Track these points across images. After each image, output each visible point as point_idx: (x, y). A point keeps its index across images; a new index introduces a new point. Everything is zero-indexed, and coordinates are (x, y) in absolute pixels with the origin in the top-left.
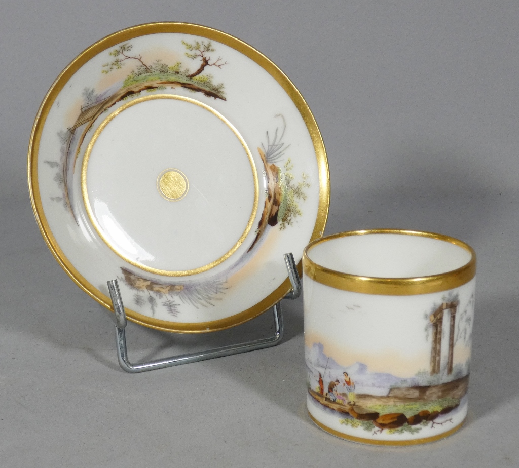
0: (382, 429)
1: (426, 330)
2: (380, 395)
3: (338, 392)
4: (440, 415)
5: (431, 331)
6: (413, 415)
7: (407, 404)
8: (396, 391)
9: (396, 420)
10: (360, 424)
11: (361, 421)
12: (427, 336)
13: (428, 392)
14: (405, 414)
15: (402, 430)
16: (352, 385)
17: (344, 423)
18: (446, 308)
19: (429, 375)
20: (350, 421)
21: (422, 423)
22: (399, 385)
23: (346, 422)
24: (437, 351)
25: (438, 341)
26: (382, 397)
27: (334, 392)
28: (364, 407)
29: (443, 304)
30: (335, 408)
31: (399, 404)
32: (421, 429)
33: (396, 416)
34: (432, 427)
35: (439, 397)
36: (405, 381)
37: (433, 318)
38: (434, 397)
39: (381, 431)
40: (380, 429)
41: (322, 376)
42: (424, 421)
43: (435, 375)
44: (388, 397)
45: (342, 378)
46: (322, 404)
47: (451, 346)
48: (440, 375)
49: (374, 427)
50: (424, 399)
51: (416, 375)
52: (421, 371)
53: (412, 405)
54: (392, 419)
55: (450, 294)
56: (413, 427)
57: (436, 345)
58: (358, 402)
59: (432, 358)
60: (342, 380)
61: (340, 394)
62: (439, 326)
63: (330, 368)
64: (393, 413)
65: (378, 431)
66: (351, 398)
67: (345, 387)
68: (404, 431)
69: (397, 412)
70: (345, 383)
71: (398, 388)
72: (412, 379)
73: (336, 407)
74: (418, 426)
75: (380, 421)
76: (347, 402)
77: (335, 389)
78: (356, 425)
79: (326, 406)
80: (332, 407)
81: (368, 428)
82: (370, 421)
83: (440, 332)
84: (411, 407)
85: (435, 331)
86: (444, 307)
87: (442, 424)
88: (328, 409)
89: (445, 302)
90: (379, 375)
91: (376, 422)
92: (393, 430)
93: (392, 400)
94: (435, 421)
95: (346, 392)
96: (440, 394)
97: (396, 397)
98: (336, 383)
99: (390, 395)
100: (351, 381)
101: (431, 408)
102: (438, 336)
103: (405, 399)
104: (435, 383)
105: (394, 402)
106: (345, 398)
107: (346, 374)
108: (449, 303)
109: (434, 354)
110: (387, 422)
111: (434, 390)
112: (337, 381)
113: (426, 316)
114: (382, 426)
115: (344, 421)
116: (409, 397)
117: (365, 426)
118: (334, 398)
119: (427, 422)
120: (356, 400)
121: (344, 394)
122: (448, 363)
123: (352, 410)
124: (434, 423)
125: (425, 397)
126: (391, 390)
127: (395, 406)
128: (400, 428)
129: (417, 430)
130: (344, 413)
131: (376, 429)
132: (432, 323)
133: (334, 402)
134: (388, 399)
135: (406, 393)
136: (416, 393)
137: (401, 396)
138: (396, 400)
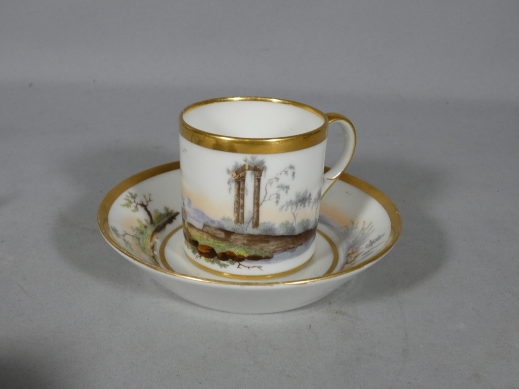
1: (229, 183)
2: (198, 227)
4: (246, 260)
5: (233, 186)
6: (221, 252)
7: (216, 241)
8: (207, 227)
9: (209, 251)
11: (191, 245)
12: (230, 189)
13: (233, 237)
14: (215, 249)
15: (213, 261)
16: (186, 214)
18: (249, 170)
19: (233, 222)
21: (228, 261)
22: (209, 223)
24: (240, 205)
25: (240, 196)
26: (199, 230)
28: (191, 234)
29: (245, 165)
31: (210, 239)
32: (228, 266)
33: (209, 248)
34: (239, 267)
35: (244, 244)
36: (213, 222)
37: (235, 175)
38: (239, 243)
39: (200, 257)
42: (231, 260)
43: (239, 224)
44: (202, 231)
47: (257, 204)
48: (245, 225)
49: (196, 252)
50: (229, 241)
51: (221, 219)
52: (226, 217)
53: (219, 243)
54: (206, 250)
55: (253, 159)
56: (222, 262)
57: (239, 199)
58: (189, 229)
59: (236, 209)
62: (241, 183)
64: (206, 245)
66: (186, 224)
68: (215, 263)
69: (209, 245)
71: (209, 226)
72: (219, 223)
74: (225, 262)
75: (199, 249)
78: (189, 248)
81: (194, 252)
82: (194, 247)
83: (243, 189)
84: (219, 244)
85: (237, 186)
86: (247, 168)
87: (249, 267)
89: (247, 165)
90: (197, 211)
91: (197, 249)
92: (207, 259)
93: (205, 234)
94: (241, 263)
96: (245, 242)
97: (207, 233)
99: (204, 230)
100: (186, 210)
101: (237, 251)
102: (241, 192)
103: (214, 236)
104: (240, 232)
107: (184, 204)
108: (253, 166)
109: (237, 206)
110: (204, 251)
111: (238, 237)
113: (228, 172)
114: (201, 254)
116: (217, 236)
117: (193, 250)
119: (234, 262)
120: (188, 227)
122: (253, 218)
123: (187, 234)
124: (240, 265)
125: (231, 241)
126: (205, 226)
127: (207, 240)
128: (212, 260)
129: (225, 266)
131: (198, 254)
132: (234, 179)
135: (215, 232)
136: (222, 235)
137: (211, 233)
138: (208, 235)
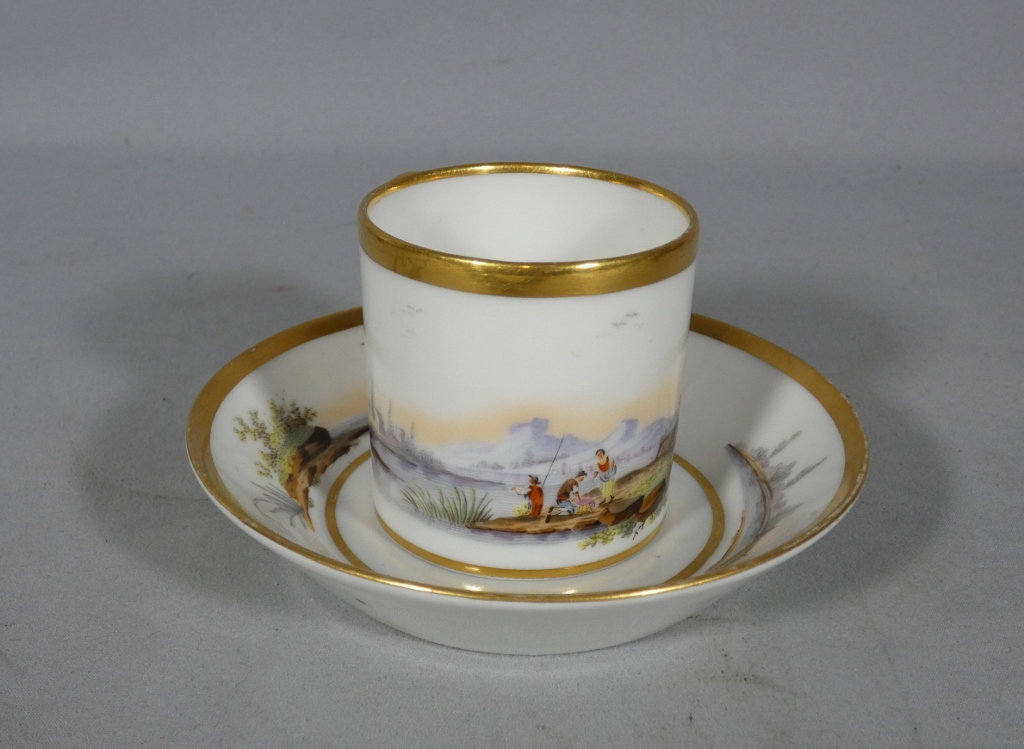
3: (581, 494)
10: (617, 531)
11: (619, 525)
16: (611, 467)
17: (588, 544)
20: (601, 535)
23: (593, 541)
26: (652, 464)
27: (572, 497)
28: (626, 497)
30: (571, 527)
39: (643, 525)
40: (642, 523)
41: (541, 480)
44: (656, 459)
46: (535, 533)
49: (635, 525)
58: (618, 493)
61: (586, 495)
63: (564, 456)
65: (640, 527)
66: (607, 491)
67: (598, 478)
70: (598, 470)
73: (571, 523)
75: (643, 509)
76: (598, 502)
77: (575, 489)
78: (610, 538)
79: (544, 533)
80: (562, 528)
81: (628, 532)
82: (631, 518)
88: (551, 537)
90: (650, 428)
91: (638, 514)
92: (654, 514)
95: (598, 484)
98: (577, 479)
99: (659, 454)
100: (610, 461)
105: (658, 466)
106: (594, 498)
107: (601, 452)
110: (650, 505)
112: (582, 474)
114: (644, 516)
115: (589, 540)
117: (625, 529)
118: (570, 508)
120: (615, 491)
121: (596, 492)
123: (606, 513)
126: (661, 445)
128: (659, 506)
130: (590, 527)
131: (639, 524)
133: (571, 515)
134: (656, 462)
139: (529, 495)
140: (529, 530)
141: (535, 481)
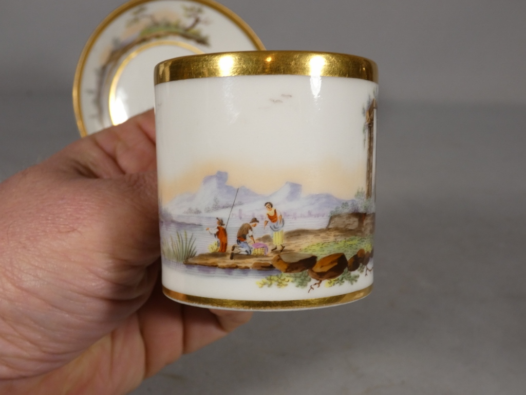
0: (321, 281)
1: (364, 131)
2: (318, 228)
3: (255, 238)
5: (367, 135)
6: (353, 255)
7: (347, 238)
8: (336, 219)
9: (336, 264)
10: (291, 279)
11: (292, 274)
12: (365, 140)
13: (365, 223)
14: (345, 253)
15: (342, 279)
16: (279, 220)
17: (265, 284)
18: (375, 108)
19: (365, 197)
20: (276, 278)
22: (340, 210)
23: (269, 282)
24: (370, 165)
25: (371, 151)
26: (321, 231)
27: (248, 239)
28: (297, 250)
29: (373, 101)
30: (249, 265)
31: (339, 239)
32: (358, 277)
33: (336, 258)
34: (366, 274)
35: (371, 232)
36: (345, 204)
37: (368, 115)
38: (368, 230)
39: (319, 284)
40: (318, 282)
41: (225, 222)
42: (361, 265)
43: (369, 198)
44: (328, 229)
45: (263, 213)
46: (224, 268)
48: (372, 200)
49: (310, 280)
50: (362, 232)
51: (355, 196)
52: (360, 191)
53: (352, 240)
54: (332, 263)
56: (353, 274)
57: (370, 156)
58: (289, 245)
59: (368, 174)
60: (262, 216)
61: (259, 239)
62: (372, 129)
63: (241, 204)
64: (332, 253)
65: (315, 284)
66: (278, 240)
67: (268, 226)
68: (344, 280)
69: (337, 252)
70: (268, 219)
71: (339, 216)
72: (353, 202)
73: (250, 262)
74: (356, 272)
75: (317, 269)
76: (270, 248)
77: (250, 233)
78: (284, 283)
79: (230, 269)
80: (243, 265)
81: (302, 284)
82: (304, 272)
83: (372, 138)
84: (351, 243)
86: (374, 105)
88: (235, 272)
90: (318, 197)
91: (313, 271)
92: (332, 280)
93: (333, 233)
94: (368, 266)
95: (269, 232)
97: (336, 229)
98: (251, 224)
99: (330, 226)
100: (278, 215)
101: (366, 246)
102: (371, 144)
103: (346, 231)
104: (369, 211)
105: (335, 236)
106: (267, 244)
107: (269, 205)
108: (377, 102)
109: (368, 169)
110: (325, 269)
111: (369, 220)
112: (255, 220)
113: (364, 112)
114: (321, 276)
115: (265, 280)
116: (350, 228)
117: (298, 280)
118: (247, 249)
119: (363, 267)
120: (285, 242)
121: (267, 238)
123: (279, 259)
124: (367, 269)
125: (363, 229)
126: (331, 218)
127: (336, 242)
128: (340, 277)
129: (355, 279)
130: (266, 269)
131: (313, 281)
132: (368, 123)
133: (249, 255)
134: (328, 232)
135: (347, 222)
136: (356, 223)
137: (342, 227)
138: (337, 234)
139: (217, 234)
140: (220, 264)
141: (221, 222)
